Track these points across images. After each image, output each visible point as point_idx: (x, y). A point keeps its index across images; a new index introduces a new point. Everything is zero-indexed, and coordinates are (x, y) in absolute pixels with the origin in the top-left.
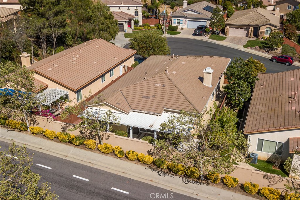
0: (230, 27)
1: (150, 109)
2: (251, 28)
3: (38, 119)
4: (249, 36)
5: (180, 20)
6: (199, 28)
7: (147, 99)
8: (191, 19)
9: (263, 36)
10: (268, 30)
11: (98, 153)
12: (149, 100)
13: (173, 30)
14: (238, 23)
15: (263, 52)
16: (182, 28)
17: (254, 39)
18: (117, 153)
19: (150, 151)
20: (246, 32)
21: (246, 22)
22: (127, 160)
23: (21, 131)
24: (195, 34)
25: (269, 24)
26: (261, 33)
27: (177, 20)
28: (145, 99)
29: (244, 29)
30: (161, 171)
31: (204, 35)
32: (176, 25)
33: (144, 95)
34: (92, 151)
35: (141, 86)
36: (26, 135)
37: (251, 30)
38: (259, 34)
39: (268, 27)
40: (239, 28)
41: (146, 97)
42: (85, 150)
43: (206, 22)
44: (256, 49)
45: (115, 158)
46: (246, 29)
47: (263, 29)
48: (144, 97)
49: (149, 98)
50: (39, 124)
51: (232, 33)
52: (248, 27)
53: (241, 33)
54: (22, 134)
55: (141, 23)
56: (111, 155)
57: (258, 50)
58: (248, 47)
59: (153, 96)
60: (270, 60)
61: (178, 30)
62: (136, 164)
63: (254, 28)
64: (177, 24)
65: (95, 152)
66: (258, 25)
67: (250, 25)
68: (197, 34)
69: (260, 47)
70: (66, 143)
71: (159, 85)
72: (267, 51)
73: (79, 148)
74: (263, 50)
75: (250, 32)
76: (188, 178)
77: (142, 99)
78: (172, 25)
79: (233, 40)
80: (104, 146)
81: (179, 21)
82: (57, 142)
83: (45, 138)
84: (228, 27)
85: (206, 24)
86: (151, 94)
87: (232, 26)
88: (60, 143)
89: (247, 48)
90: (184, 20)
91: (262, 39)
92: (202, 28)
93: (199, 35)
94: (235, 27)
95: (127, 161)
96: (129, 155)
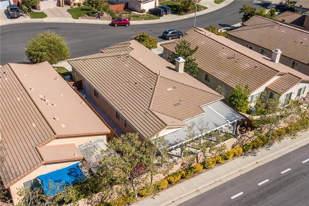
4: (61, 6)
6: (13, 9)
9: (75, 3)
11: (206, 171)
12: (182, 106)
15: (95, 19)
17: (68, 7)
18: (221, 160)
20: (56, 1)
22: (225, 161)
24: (11, 17)
28: (178, 107)
30: (249, 152)
31: (22, 15)
33: (173, 103)
34: (201, 173)
38: (71, 1)
45: (219, 166)
49: (179, 104)
51: (44, 6)
53: (52, 4)
58: (80, 18)
59: (180, 101)
60: (111, 25)
68: (16, 16)
69: (88, 15)
70: (177, 182)
71: (170, 89)
72: (98, 18)
73: (191, 178)
75: (61, 1)
79: (52, 12)
82: (170, 187)
85: (10, 3)
86: (176, 100)
92: (16, 8)
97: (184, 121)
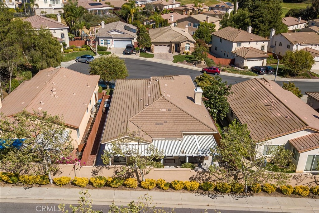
0: (154, 45)
1: (170, 135)
2: (173, 44)
3: (61, 168)
4: (172, 52)
5: (107, 40)
6: (128, 47)
7: (161, 126)
8: (117, 39)
9: (184, 51)
10: (188, 45)
11: (141, 190)
12: (163, 126)
13: (102, 50)
14: (161, 41)
15: (191, 65)
16: (110, 48)
17: (177, 54)
18: (163, 186)
19: (193, 177)
20: (169, 48)
21: (168, 40)
22: (173, 190)
23: (42, 186)
24: (125, 53)
25: (188, 41)
26: (183, 49)
27: (104, 40)
28: (159, 126)
29: (167, 46)
30: (209, 193)
31: (134, 54)
32: (103, 45)
33: (156, 122)
34: (134, 190)
35: (148, 114)
36: (49, 189)
37: (174, 46)
38: (181, 49)
39: (187, 43)
40: (163, 45)
41: (160, 124)
42: (127, 190)
43: (131, 41)
44: (184, 63)
45: (160, 191)
46: (168, 46)
47: (183, 45)
48: (157, 124)
49: (162, 124)
50: (62, 173)
51: (157, 50)
52: (170, 44)
53: (164, 50)
54: (43, 189)
55: (68, 46)
56: (156, 190)
57: (187, 64)
58: (178, 62)
59: (165, 122)
60: (201, 72)
61: (108, 50)
62: (183, 192)
63: (176, 45)
64: (105, 44)
65: (137, 190)
66: (179, 42)
67: (171, 42)
68: (128, 53)
69: (187, 61)
70: (102, 188)
71: (164, 110)
72: (194, 65)
73: (119, 189)
74: (191, 64)
75: (172, 48)
76: (235, 194)
77: (156, 126)
78: (100, 46)
79: (160, 56)
80: (148, 182)
81: (106, 42)
82: (91, 188)
83: (75, 188)
84: (153, 45)
85: (131, 43)
86: (162, 120)
87: (157, 44)
88: (95, 189)
89: (176, 63)
90: (111, 40)
91: (183, 53)
92: (131, 47)
93: (130, 54)
94: (159, 45)
95: (173, 192)
96: (177, 185)
97: (153, 139)
